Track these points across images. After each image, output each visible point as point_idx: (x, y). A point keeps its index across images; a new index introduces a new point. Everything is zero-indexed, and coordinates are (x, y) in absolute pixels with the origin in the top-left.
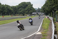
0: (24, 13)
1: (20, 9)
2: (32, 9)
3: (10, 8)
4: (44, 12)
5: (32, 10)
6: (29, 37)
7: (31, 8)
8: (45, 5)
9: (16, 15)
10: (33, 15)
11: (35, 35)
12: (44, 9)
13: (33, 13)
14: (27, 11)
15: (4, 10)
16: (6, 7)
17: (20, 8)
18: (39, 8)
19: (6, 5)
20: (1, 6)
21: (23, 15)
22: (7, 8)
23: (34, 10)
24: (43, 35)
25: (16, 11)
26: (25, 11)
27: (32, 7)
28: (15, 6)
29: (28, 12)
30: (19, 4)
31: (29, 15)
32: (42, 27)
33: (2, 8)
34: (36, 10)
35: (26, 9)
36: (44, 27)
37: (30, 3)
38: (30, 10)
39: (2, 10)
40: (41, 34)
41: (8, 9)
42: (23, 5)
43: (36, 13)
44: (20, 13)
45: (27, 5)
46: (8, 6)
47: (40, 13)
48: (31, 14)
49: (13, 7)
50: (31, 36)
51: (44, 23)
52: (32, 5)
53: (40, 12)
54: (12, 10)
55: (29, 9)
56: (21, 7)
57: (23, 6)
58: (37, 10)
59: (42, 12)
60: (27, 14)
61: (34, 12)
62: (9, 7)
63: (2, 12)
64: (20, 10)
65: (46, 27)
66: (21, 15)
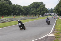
0: (36, 13)
1: (32, 9)
3: (22, 8)
4: (58, 12)
5: (44, 10)
6: (42, 39)
7: (44, 8)
8: (58, 5)
9: (27, 15)
10: (45, 15)
11: (47, 37)
12: (57, 9)
13: (46, 14)
14: (39, 12)
15: (15, 10)
16: (17, 7)
17: (32, 8)
18: (52, 9)
19: (17, 5)
21: (35, 16)
22: (19, 8)
23: (47, 11)
24: (56, 37)
25: (28, 11)
26: (37, 11)
28: (27, 6)
30: (31, 4)
31: (41, 16)
32: (54, 29)
33: (13, 8)
34: (49, 10)
35: (38, 9)
36: (56, 28)
37: (42, 3)
38: (43, 10)
39: (13, 10)
42: (35, 5)
44: (32, 14)
45: (39, 5)
46: (19, 6)
47: (53, 14)
48: (43, 15)
49: (24, 7)
50: (43, 38)
51: (57, 25)
52: (45, 5)
53: (53, 12)
54: (24, 10)
55: (41, 10)
56: (33, 7)
59: (55, 12)
60: (39, 15)
63: (13, 12)
64: (32, 10)
65: (59, 29)
66: (33, 15)
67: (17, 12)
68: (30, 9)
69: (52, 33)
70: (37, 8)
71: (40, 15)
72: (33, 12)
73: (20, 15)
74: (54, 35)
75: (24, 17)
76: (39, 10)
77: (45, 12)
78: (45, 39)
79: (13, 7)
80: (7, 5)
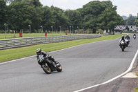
0: (95, 26)
1: (86, 17)
2: (115, 17)
3: (63, 14)
5: (114, 20)
6: (108, 85)
7: (113, 14)
9: (76, 31)
10: (117, 31)
11: (121, 80)
13: (118, 28)
14: (103, 23)
15: (48, 18)
16: (52, 12)
17: (86, 14)
18: (131, 16)
19: (52, 7)
20: (42, 9)
21: (94, 32)
22: (56, 14)
23: (120, 21)
25: (77, 22)
26: (98, 22)
27: (115, 14)
28: (75, 11)
29: (105, 25)
30: (84, 7)
31: (107, 32)
33: (44, 15)
34: (124, 19)
35: (101, 18)
37: (109, 3)
39: (43, 19)
40: (136, 78)
41: (58, 18)
42: (93, 7)
43: (124, 28)
44: (86, 27)
45: (102, 9)
46: (57, 9)
47: (134, 28)
48: (112, 30)
49: (69, 13)
50: (111, 82)
52: (115, 8)
53: (134, 25)
54: (67, 18)
55: (108, 19)
56: (89, 12)
57: (94, 11)
58: (126, 20)
60: (103, 29)
61: (118, 24)
62: (60, 11)
63: (43, 23)
64: (87, 20)
66: (88, 30)
67: (51, 24)
68: (83, 16)
69: (131, 71)
70: (97, 14)
71: (105, 31)
72: (88, 23)
73: (59, 30)
74: (136, 77)
75: (69, 35)
76: (102, 20)
77: (115, 24)
78: (116, 84)
79: (43, 12)
80: (31, 7)
